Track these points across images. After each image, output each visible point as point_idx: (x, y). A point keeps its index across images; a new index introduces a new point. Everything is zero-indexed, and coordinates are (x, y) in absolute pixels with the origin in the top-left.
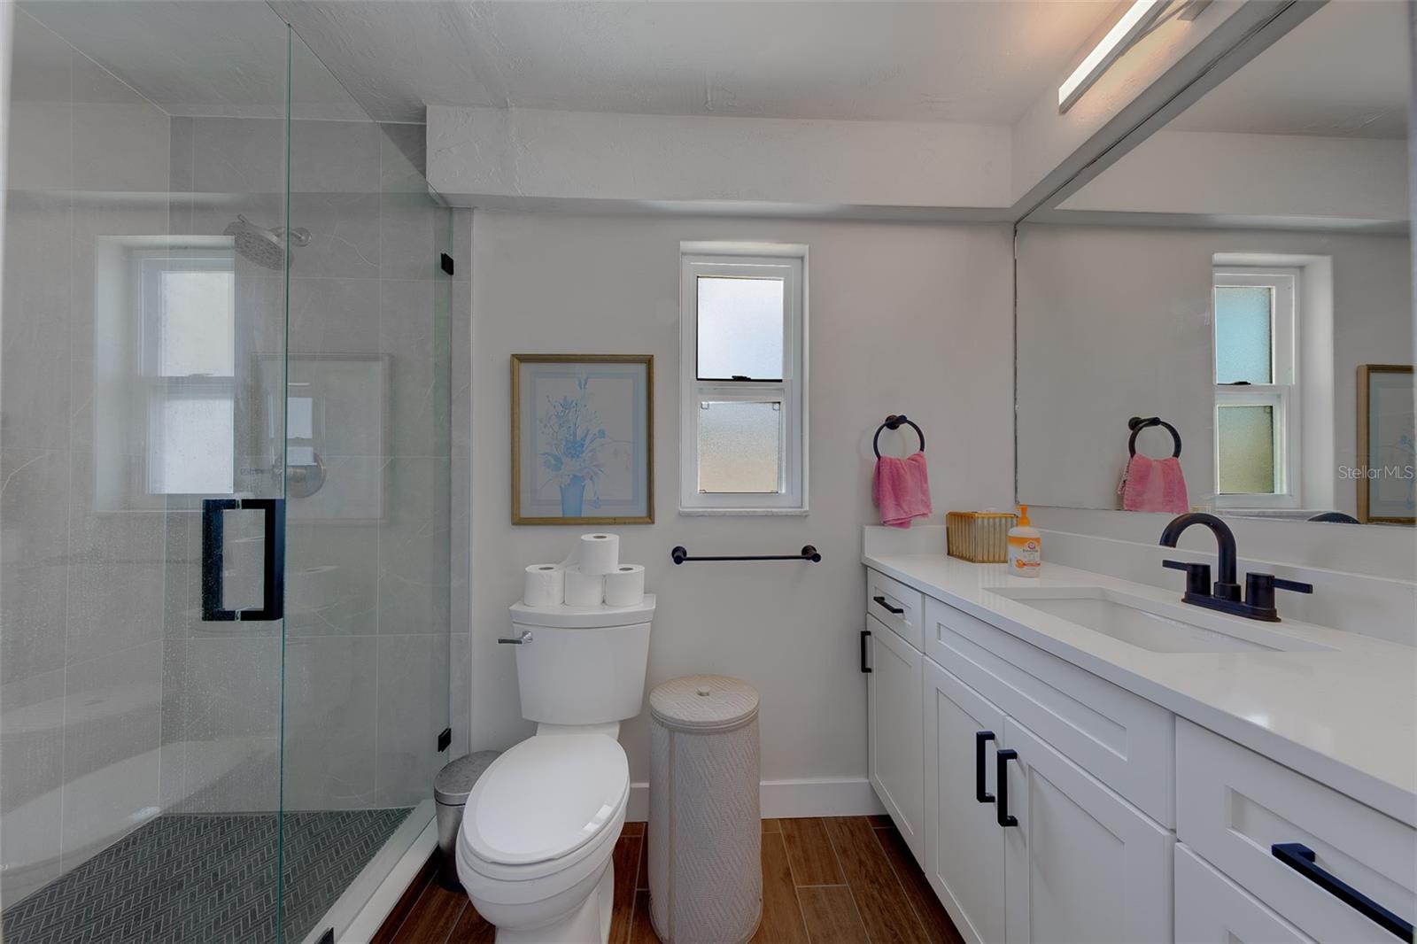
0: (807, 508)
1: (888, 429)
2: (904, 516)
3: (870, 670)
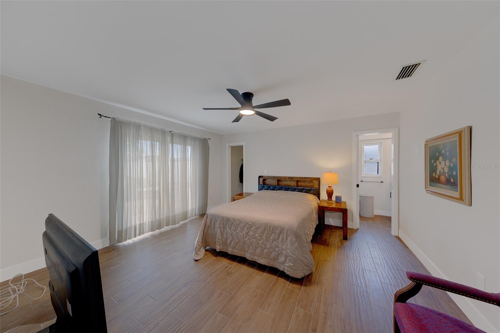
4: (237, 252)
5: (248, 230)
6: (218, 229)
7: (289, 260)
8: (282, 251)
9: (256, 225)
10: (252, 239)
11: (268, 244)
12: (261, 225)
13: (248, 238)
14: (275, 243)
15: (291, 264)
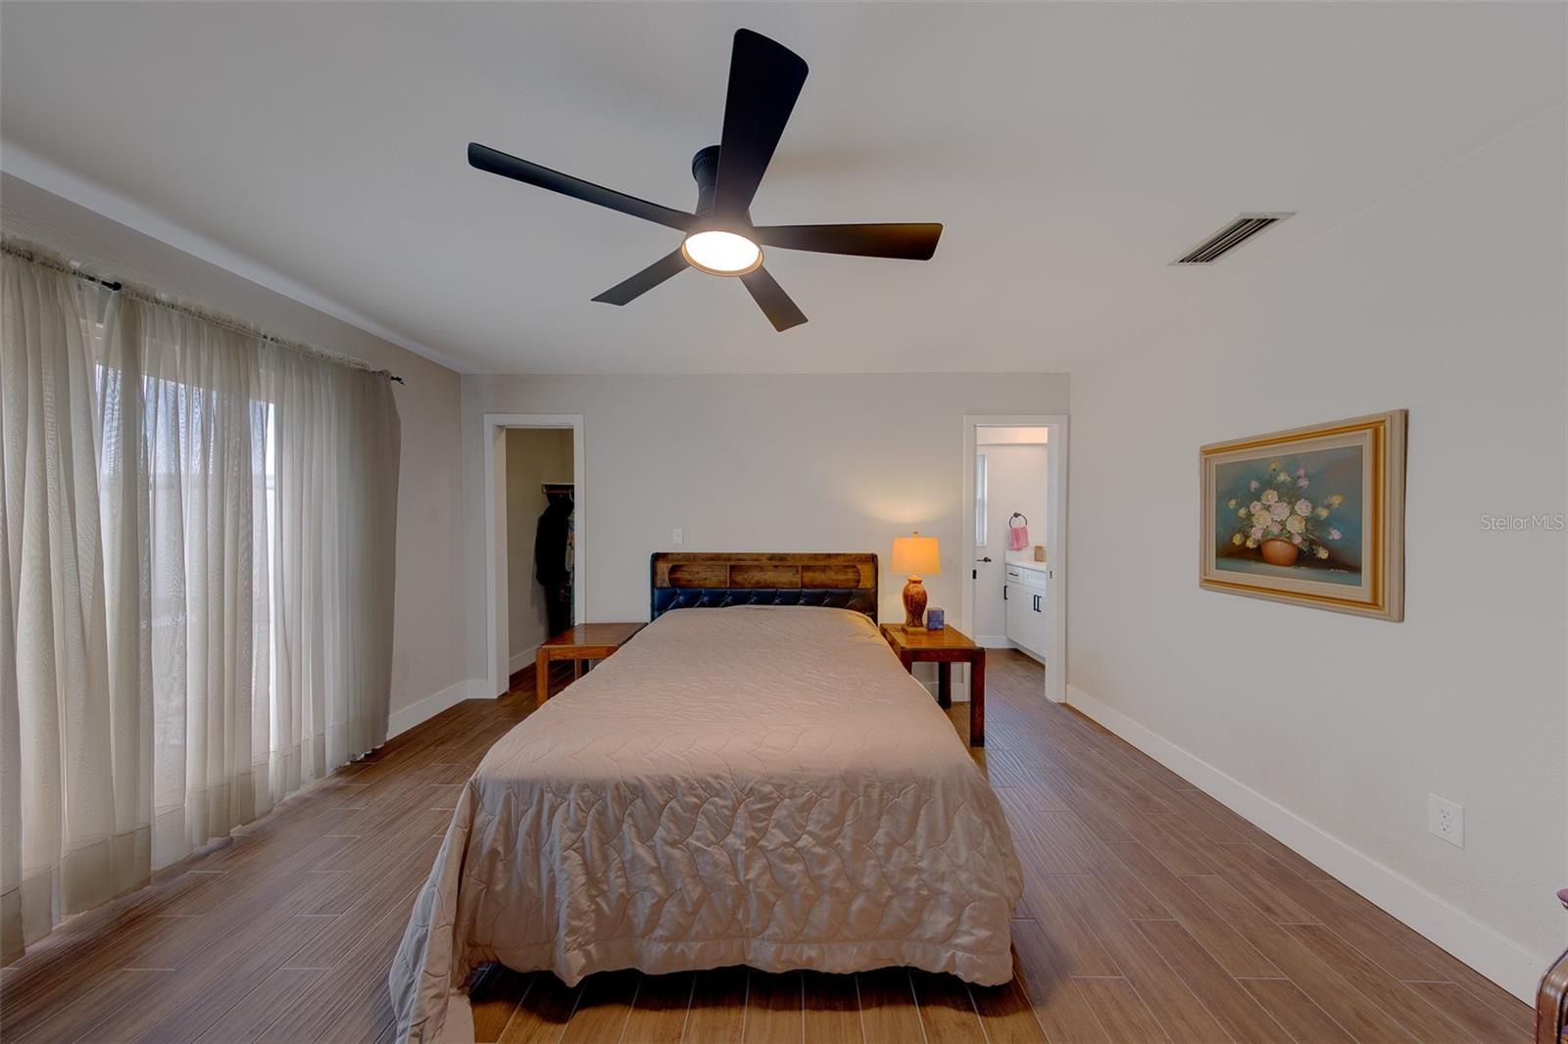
1: (1015, 517)
2: (1020, 547)
3: (1007, 599)
4: (699, 955)
5: (759, 825)
6: (564, 859)
7: (971, 917)
8: (938, 886)
9: (796, 792)
10: (786, 866)
11: (869, 870)
12: (826, 788)
13: (759, 864)
14: (900, 856)
15: (983, 933)
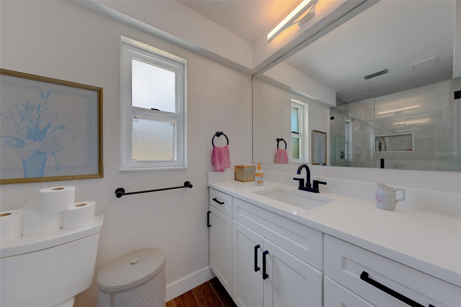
0: (186, 166)
1: (217, 137)
2: (222, 168)
3: (210, 226)
